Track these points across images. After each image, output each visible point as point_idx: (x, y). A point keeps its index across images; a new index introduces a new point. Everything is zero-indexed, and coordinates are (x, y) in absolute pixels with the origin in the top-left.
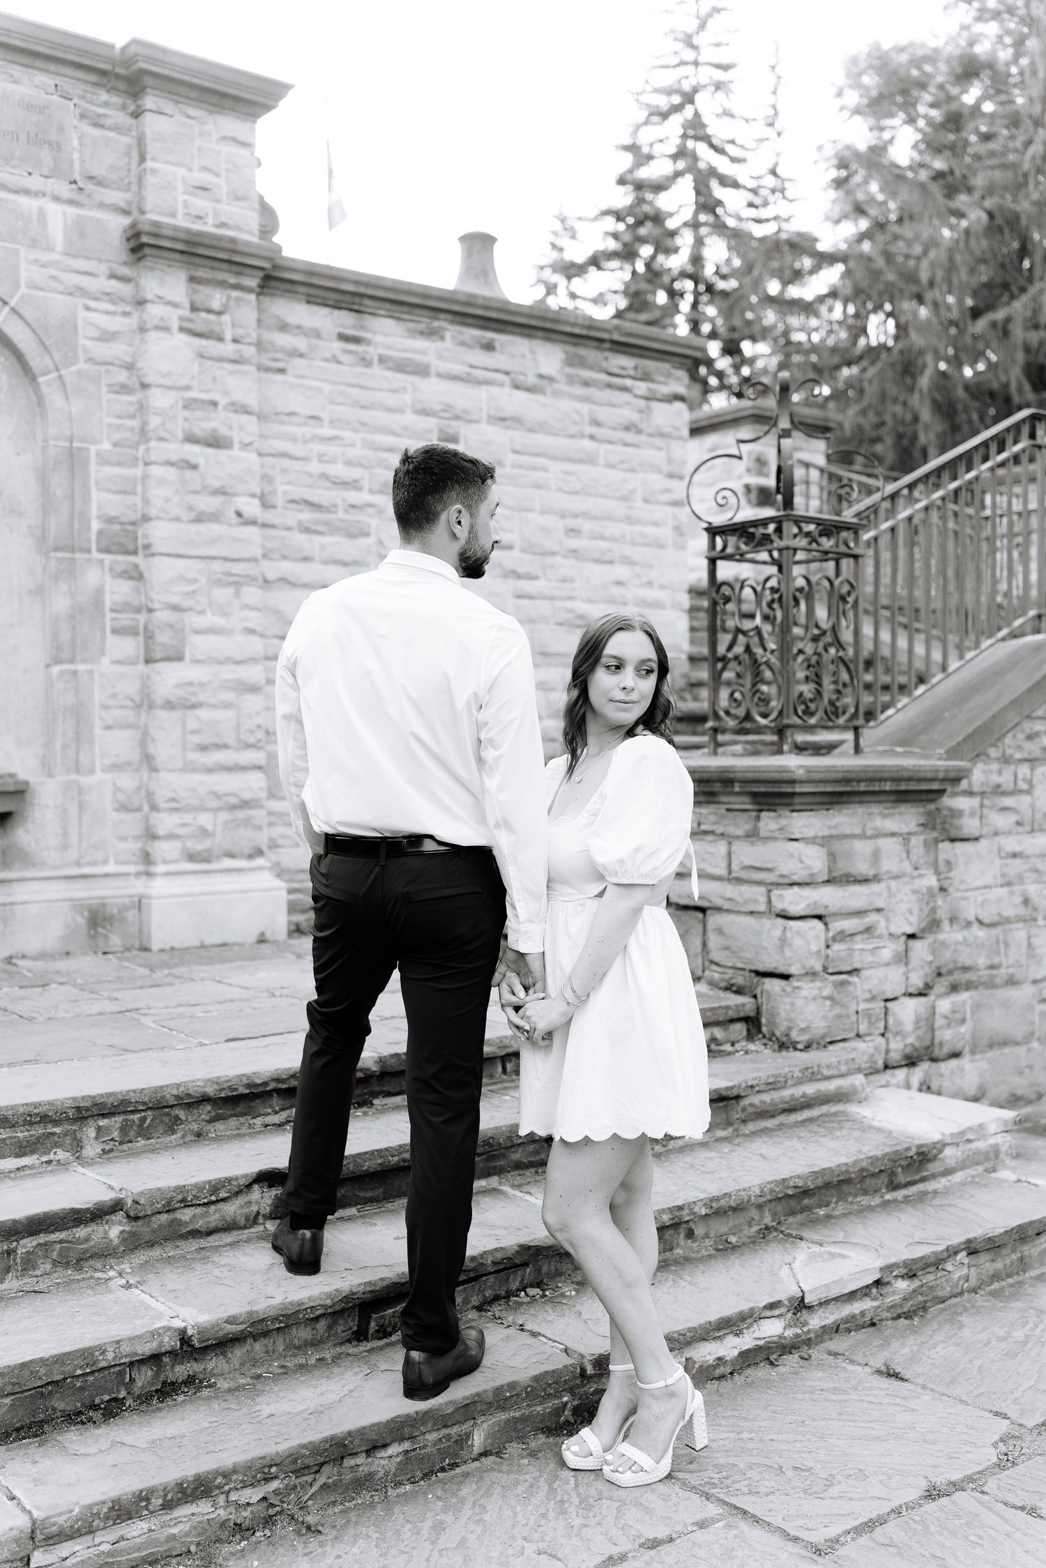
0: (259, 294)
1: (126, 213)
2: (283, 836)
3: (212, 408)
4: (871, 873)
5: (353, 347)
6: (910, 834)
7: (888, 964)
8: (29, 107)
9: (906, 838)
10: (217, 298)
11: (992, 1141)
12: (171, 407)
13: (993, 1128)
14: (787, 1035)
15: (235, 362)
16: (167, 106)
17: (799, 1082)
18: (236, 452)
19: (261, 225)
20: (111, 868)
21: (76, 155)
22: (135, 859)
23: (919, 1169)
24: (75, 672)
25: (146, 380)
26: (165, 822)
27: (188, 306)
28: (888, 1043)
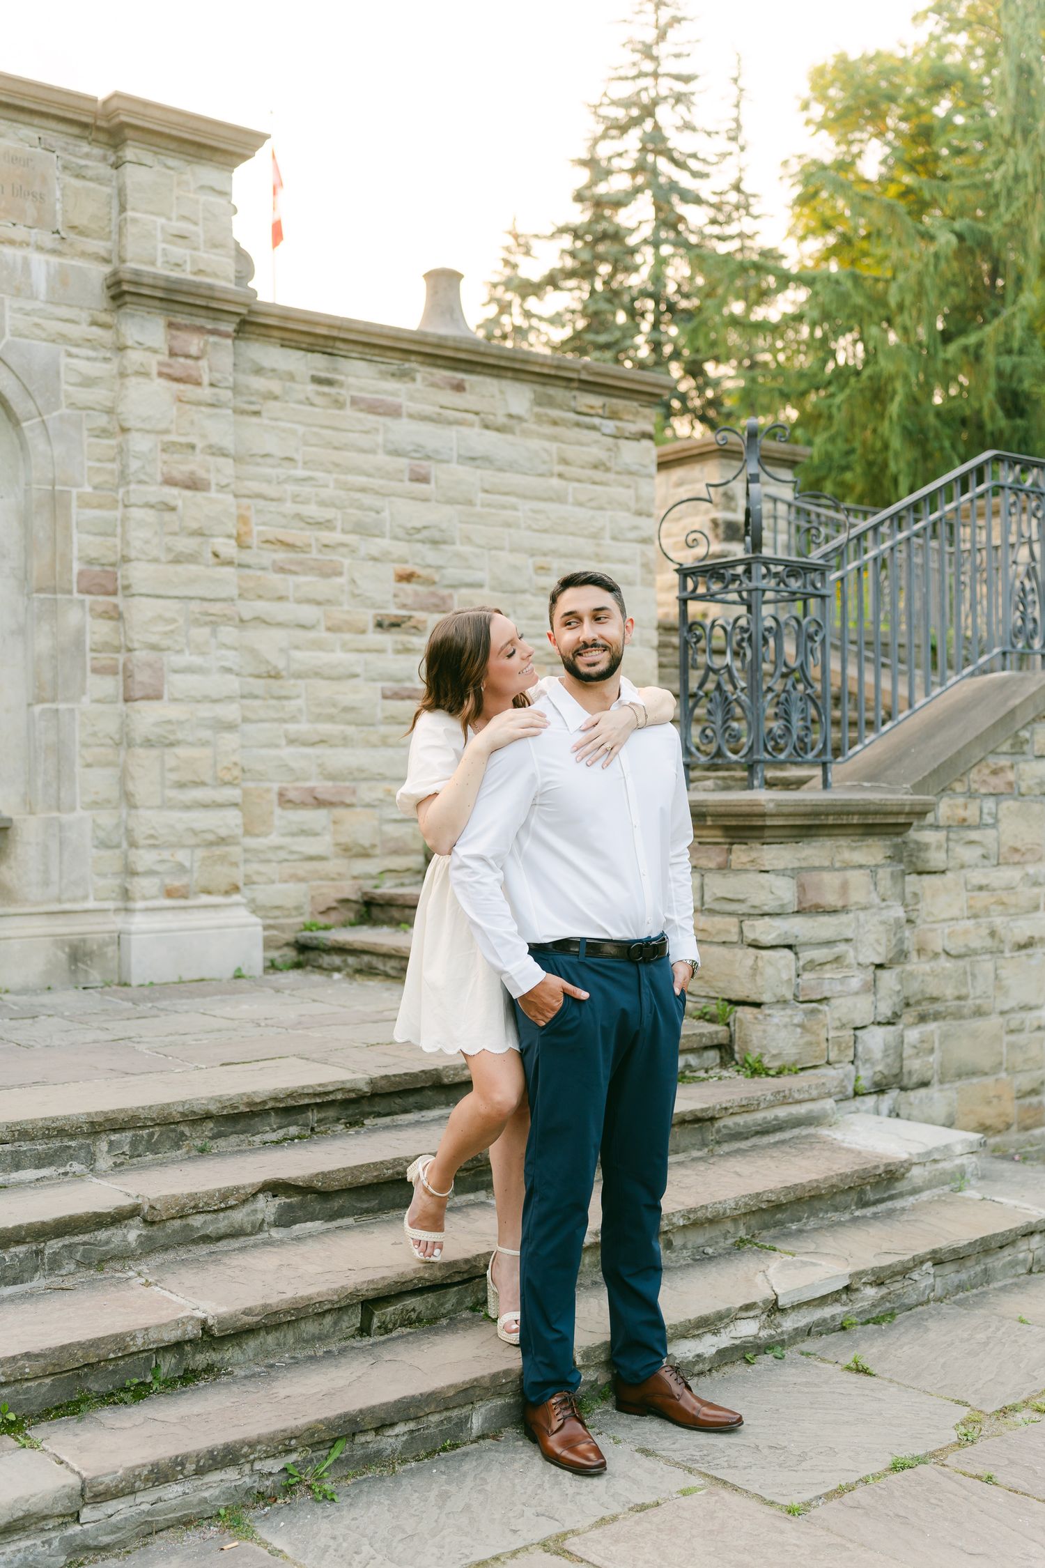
0: (235, 338)
1: (107, 261)
2: (259, 873)
3: (190, 451)
4: (840, 904)
5: (326, 389)
6: (877, 866)
7: (857, 993)
8: (14, 160)
9: (873, 870)
10: (194, 344)
11: (958, 1161)
12: (151, 450)
13: (958, 1149)
14: (760, 1061)
15: (212, 405)
16: (147, 158)
17: (772, 1106)
18: (213, 494)
19: (238, 272)
20: (91, 904)
21: (58, 206)
22: (114, 895)
23: (887, 1188)
24: (57, 710)
25: (127, 425)
26: (145, 859)
27: (167, 352)
28: (857, 1068)
